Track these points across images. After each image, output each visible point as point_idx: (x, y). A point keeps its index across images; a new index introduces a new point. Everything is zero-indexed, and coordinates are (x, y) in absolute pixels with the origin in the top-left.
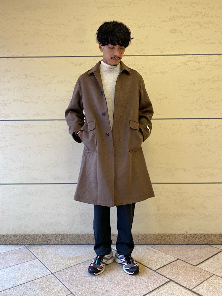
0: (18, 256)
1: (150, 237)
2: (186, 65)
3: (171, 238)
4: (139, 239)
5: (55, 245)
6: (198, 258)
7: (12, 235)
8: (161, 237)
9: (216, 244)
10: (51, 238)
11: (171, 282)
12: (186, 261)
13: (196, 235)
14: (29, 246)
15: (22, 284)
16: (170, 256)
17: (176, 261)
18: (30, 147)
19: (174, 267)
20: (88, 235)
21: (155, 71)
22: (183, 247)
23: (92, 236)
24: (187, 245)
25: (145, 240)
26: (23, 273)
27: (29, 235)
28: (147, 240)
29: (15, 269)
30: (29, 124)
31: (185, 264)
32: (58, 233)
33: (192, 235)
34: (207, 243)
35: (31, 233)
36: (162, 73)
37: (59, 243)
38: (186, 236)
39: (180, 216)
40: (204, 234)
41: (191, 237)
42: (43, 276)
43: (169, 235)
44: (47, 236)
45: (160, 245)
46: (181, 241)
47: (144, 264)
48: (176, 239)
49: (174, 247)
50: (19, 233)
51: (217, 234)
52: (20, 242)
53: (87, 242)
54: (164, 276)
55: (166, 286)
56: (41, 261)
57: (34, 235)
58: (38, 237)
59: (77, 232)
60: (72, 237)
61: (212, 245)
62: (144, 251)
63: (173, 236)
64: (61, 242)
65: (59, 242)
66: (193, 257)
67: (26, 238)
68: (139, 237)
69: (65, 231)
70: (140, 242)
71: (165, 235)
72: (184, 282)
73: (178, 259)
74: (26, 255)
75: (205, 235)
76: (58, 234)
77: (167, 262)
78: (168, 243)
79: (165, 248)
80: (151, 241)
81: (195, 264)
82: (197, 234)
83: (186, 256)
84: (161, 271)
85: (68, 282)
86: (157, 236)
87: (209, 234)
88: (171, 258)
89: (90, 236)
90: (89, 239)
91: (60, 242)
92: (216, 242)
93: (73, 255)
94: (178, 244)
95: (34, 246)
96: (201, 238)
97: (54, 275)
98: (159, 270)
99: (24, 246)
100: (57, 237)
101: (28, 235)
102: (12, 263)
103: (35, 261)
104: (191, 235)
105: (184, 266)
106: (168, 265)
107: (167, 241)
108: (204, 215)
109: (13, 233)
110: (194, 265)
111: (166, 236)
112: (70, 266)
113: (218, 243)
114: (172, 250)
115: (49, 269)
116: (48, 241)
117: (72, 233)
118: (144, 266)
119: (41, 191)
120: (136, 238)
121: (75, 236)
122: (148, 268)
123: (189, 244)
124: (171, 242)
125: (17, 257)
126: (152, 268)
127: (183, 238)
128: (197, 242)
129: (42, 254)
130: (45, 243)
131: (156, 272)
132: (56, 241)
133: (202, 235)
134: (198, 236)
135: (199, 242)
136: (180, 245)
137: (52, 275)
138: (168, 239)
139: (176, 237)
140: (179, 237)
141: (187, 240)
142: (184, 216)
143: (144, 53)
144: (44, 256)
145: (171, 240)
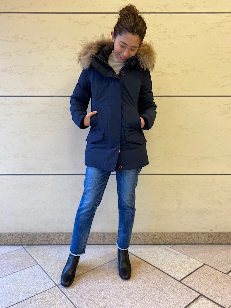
0: (14, 261)
1: (168, 236)
2: (221, 26)
3: (193, 237)
4: (156, 238)
5: (58, 245)
6: (227, 263)
7: (7, 234)
8: (182, 236)
10: (53, 237)
11: (202, 298)
12: (215, 268)
13: (222, 234)
14: (28, 246)
15: (20, 302)
16: (194, 260)
17: (202, 267)
18: (24, 130)
19: (202, 276)
20: (97, 233)
21: (181, 34)
22: (208, 247)
23: (102, 235)
24: (212, 245)
25: (163, 239)
26: (22, 285)
27: (27, 234)
28: (165, 239)
29: (12, 280)
30: (22, 101)
31: (213, 271)
32: (61, 231)
33: (218, 234)
35: (29, 232)
36: (190, 36)
37: (63, 243)
38: (211, 235)
39: (204, 213)
41: (216, 236)
42: (45, 290)
43: (191, 234)
44: (49, 235)
45: (180, 246)
46: (205, 240)
47: (165, 272)
49: (197, 247)
50: (16, 232)
52: (17, 242)
53: (96, 242)
54: (192, 289)
55: (197, 304)
56: (43, 267)
57: (33, 233)
58: (38, 237)
62: (163, 253)
64: (65, 242)
65: (62, 242)
66: (221, 261)
67: (23, 237)
68: (156, 235)
69: (69, 229)
70: (157, 242)
71: (186, 233)
72: (217, 297)
73: (205, 264)
74: (24, 259)
76: (61, 233)
77: (192, 269)
78: (189, 243)
79: (187, 249)
80: (170, 241)
81: (226, 272)
82: (224, 232)
83: (214, 260)
84: (187, 281)
85: (77, 298)
86: (176, 235)
88: (196, 263)
89: (99, 235)
90: (98, 238)
91: (64, 242)
94: (201, 243)
95: (33, 246)
96: (228, 236)
97: (59, 288)
98: (184, 280)
99: (21, 246)
100: (60, 236)
101: (25, 234)
102: (8, 271)
103: (36, 268)
104: (216, 233)
105: (213, 274)
106: (194, 273)
107: (188, 240)
109: (8, 231)
110: (224, 272)
111: (187, 235)
114: (195, 252)
115: (52, 278)
116: (49, 241)
118: (166, 275)
120: (152, 237)
122: (171, 278)
123: (213, 244)
124: (193, 242)
125: (14, 263)
126: (176, 277)
127: (207, 237)
128: (223, 241)
129: (43, 257)
130: (46, 242)
131: (182, 283)
132: (59, 240)
133: (229, 234)
134: (225, 235)
135: (225, 241)
136: (204, 245)
137: (56, 288)
138: (190, 238)
139: (199, 236)
140: (202, 236)
141: (211, 239)
142: (210, 212)
143: (168, 10)
144: (46, 260)
145: (193, 239)
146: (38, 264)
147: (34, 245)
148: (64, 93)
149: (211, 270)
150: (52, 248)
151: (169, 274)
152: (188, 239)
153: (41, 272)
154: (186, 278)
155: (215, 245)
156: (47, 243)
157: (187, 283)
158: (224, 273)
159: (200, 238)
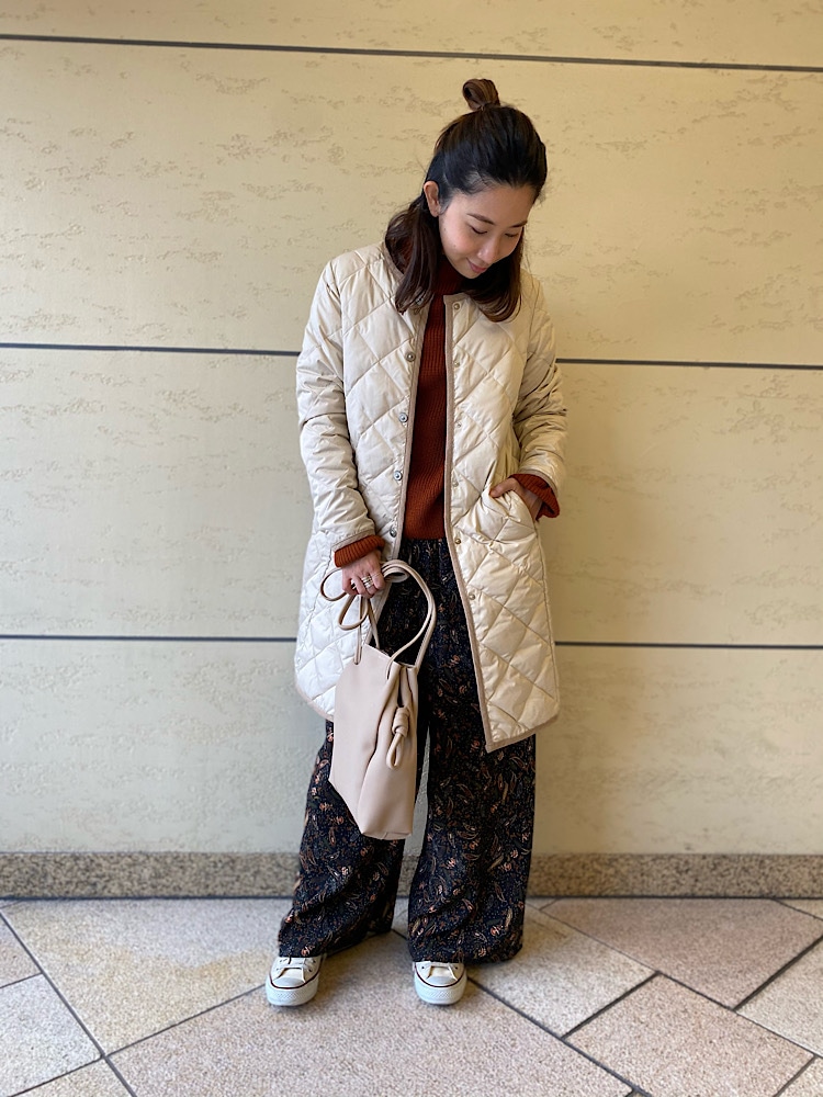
2: (733, 113)
3: (624, 870)
5: (127, 898)
6: (739, 967)
8: (583, 867)
9: (806, 895)
10: (110, 868)
12: (693, 986)
13: (725, 862)
14: (11, 903)
16: (621, 956)
17: (649, 984)
18: (7, 472)
19: (643, 1018)
20: (273, 856)
22: (674, 909)
23: (290, 861)
24: (689, 901)
27: (11, 859)
31: (687, 1001)
32: (142, 847)
33: (710, 860)
34: (767, 891)
35: (17, 850)
36: (623, 147)
37: (146, 893)
38: (687, 862)
39: (663, 783)
40: (758, 855)
41: (705, 870)
42: (59, 1073)
43: (616, 860)
44: (92, 861)
45: (576, 902)
46: (665, 883)
47: (512, 1003)
48: (642, 875)
49: (635, 908)
51: (811, 856)
53: (268, 887)
54: (606, 1069)
56: (59, 985)
57: (34, 855)
58: (50, 868)
59: (224, 845)
60: (201, 864)
61: (789, 898)
63: (631, 862)
64: (154, 887)
65: (143, 889)
66: (718, 962)
69: (171, 841)
71: (596, 858)
73: (657, 973)
75: (761, 860)
76: (140, 853)
77: (613, 992)
78: (608, 892)
79: (598, 916)
80: (538, 885)
81: (732, 1002)
82: (733, 855)
84: (591, 1039)
86: (563, 863)
87: (778, 856)
88: (627, 969)
89: (281, 862)
90: (276, 874)
91: (150, 888)
92: (806, 887)
93: (206, 955)
94: (650, 894)
95: (33, 904)
96: (746, 870)
97: (111, 1066)
98: (581, 1031)
100: (134, 865)
101: (5, 857)
103: (32, 987)
104: (704, 857)
105: (685, 1011)
106: (618, 1005)
107: (604, 883)
108: (765, 781)
110: (727, 1003)
111: (601, 864)
112: (186, 1017)
113: (813, 891)
114: (626, 929)
115: (91, 1030)
116: (95, 884)
117: (202, 850)
118: (516, 1014)
119: (62, 670)
121: (215, 862)
122: (532, 1025)
123: (693, 897)
124: (622, 889)
126: (549, 1023)
127: (674, 872)
128: (728, 888)
129: (65, 947)
130: (82, 889)
131: (570, 1046)
132: (132, 882)
133: (751, 860)
134: (735, 865)
135: (736, 887)
136: (660, 901)
137: (103, 1065)
138: (611, 876)
139: (645, 868)
140: (655, 867)
141: (687, 880)
142: (684, 781)
143: (547, 50)
144: (75, 957)
145: (624, 880)
146: (42, 972)
147: (36, 899)
148: (158, 337)
149: (678, 994)
150: (102, 911)
151: (525, 1011)
152: (603, 880)
153: (53, 1005)
154: (588, 1026)
155: (700, 901)
156: (87, 890)
157: (587, 1046)
158: (725, 1007)
159: (648, 876)
